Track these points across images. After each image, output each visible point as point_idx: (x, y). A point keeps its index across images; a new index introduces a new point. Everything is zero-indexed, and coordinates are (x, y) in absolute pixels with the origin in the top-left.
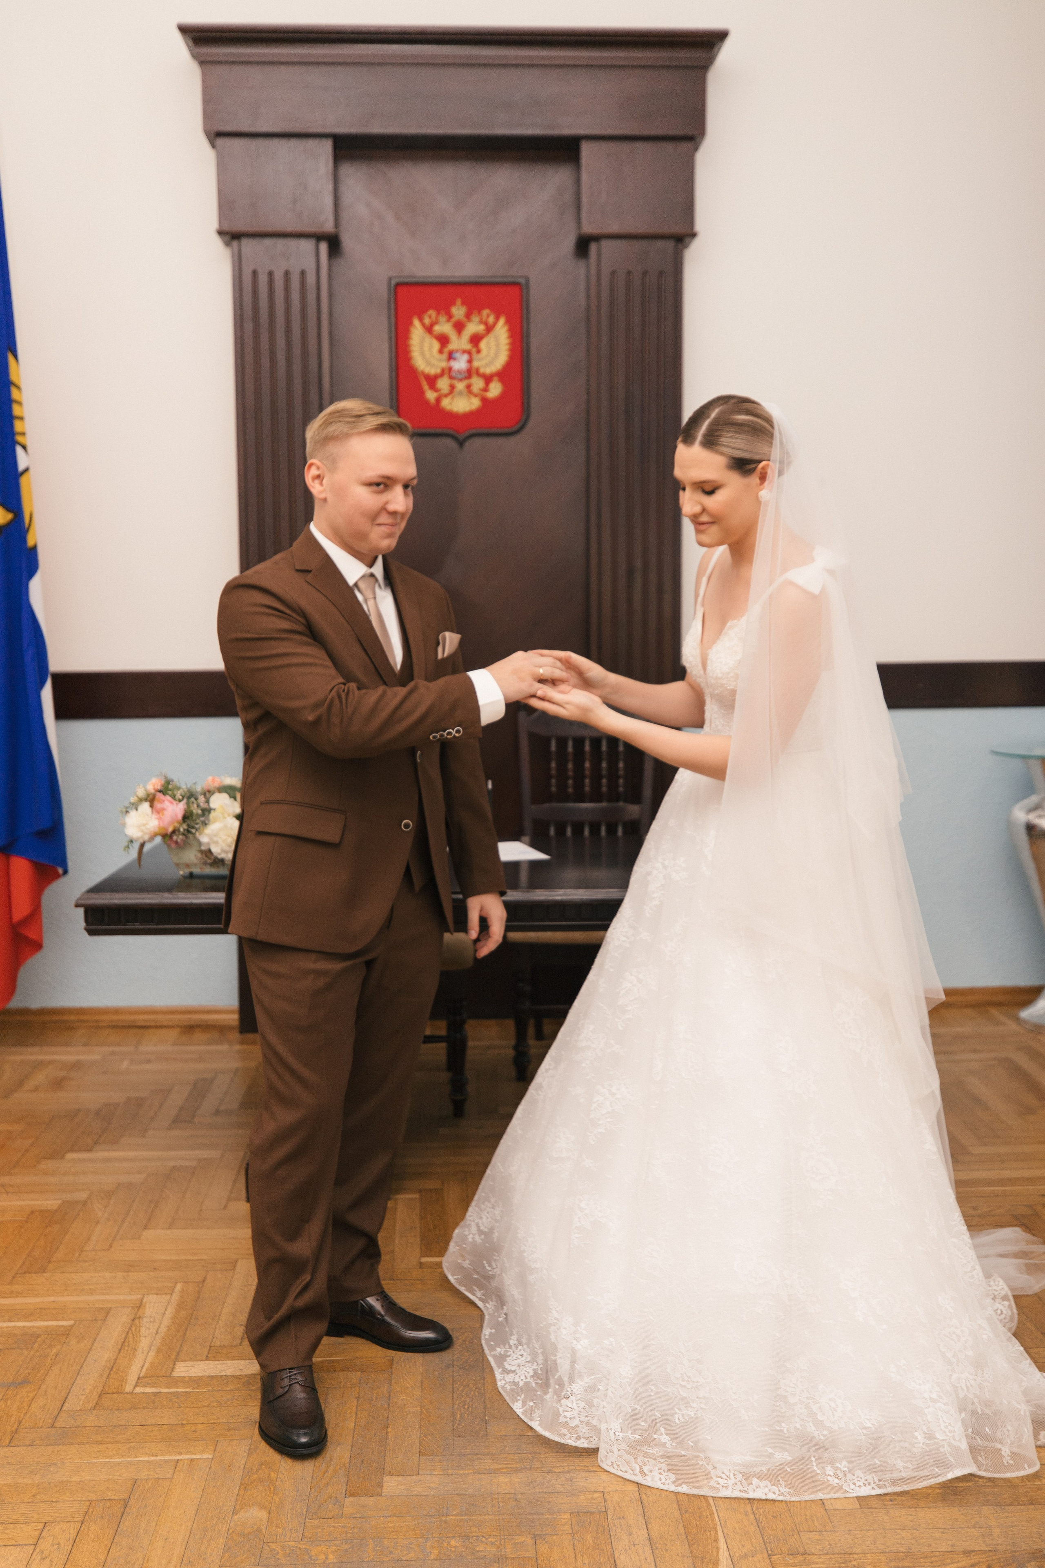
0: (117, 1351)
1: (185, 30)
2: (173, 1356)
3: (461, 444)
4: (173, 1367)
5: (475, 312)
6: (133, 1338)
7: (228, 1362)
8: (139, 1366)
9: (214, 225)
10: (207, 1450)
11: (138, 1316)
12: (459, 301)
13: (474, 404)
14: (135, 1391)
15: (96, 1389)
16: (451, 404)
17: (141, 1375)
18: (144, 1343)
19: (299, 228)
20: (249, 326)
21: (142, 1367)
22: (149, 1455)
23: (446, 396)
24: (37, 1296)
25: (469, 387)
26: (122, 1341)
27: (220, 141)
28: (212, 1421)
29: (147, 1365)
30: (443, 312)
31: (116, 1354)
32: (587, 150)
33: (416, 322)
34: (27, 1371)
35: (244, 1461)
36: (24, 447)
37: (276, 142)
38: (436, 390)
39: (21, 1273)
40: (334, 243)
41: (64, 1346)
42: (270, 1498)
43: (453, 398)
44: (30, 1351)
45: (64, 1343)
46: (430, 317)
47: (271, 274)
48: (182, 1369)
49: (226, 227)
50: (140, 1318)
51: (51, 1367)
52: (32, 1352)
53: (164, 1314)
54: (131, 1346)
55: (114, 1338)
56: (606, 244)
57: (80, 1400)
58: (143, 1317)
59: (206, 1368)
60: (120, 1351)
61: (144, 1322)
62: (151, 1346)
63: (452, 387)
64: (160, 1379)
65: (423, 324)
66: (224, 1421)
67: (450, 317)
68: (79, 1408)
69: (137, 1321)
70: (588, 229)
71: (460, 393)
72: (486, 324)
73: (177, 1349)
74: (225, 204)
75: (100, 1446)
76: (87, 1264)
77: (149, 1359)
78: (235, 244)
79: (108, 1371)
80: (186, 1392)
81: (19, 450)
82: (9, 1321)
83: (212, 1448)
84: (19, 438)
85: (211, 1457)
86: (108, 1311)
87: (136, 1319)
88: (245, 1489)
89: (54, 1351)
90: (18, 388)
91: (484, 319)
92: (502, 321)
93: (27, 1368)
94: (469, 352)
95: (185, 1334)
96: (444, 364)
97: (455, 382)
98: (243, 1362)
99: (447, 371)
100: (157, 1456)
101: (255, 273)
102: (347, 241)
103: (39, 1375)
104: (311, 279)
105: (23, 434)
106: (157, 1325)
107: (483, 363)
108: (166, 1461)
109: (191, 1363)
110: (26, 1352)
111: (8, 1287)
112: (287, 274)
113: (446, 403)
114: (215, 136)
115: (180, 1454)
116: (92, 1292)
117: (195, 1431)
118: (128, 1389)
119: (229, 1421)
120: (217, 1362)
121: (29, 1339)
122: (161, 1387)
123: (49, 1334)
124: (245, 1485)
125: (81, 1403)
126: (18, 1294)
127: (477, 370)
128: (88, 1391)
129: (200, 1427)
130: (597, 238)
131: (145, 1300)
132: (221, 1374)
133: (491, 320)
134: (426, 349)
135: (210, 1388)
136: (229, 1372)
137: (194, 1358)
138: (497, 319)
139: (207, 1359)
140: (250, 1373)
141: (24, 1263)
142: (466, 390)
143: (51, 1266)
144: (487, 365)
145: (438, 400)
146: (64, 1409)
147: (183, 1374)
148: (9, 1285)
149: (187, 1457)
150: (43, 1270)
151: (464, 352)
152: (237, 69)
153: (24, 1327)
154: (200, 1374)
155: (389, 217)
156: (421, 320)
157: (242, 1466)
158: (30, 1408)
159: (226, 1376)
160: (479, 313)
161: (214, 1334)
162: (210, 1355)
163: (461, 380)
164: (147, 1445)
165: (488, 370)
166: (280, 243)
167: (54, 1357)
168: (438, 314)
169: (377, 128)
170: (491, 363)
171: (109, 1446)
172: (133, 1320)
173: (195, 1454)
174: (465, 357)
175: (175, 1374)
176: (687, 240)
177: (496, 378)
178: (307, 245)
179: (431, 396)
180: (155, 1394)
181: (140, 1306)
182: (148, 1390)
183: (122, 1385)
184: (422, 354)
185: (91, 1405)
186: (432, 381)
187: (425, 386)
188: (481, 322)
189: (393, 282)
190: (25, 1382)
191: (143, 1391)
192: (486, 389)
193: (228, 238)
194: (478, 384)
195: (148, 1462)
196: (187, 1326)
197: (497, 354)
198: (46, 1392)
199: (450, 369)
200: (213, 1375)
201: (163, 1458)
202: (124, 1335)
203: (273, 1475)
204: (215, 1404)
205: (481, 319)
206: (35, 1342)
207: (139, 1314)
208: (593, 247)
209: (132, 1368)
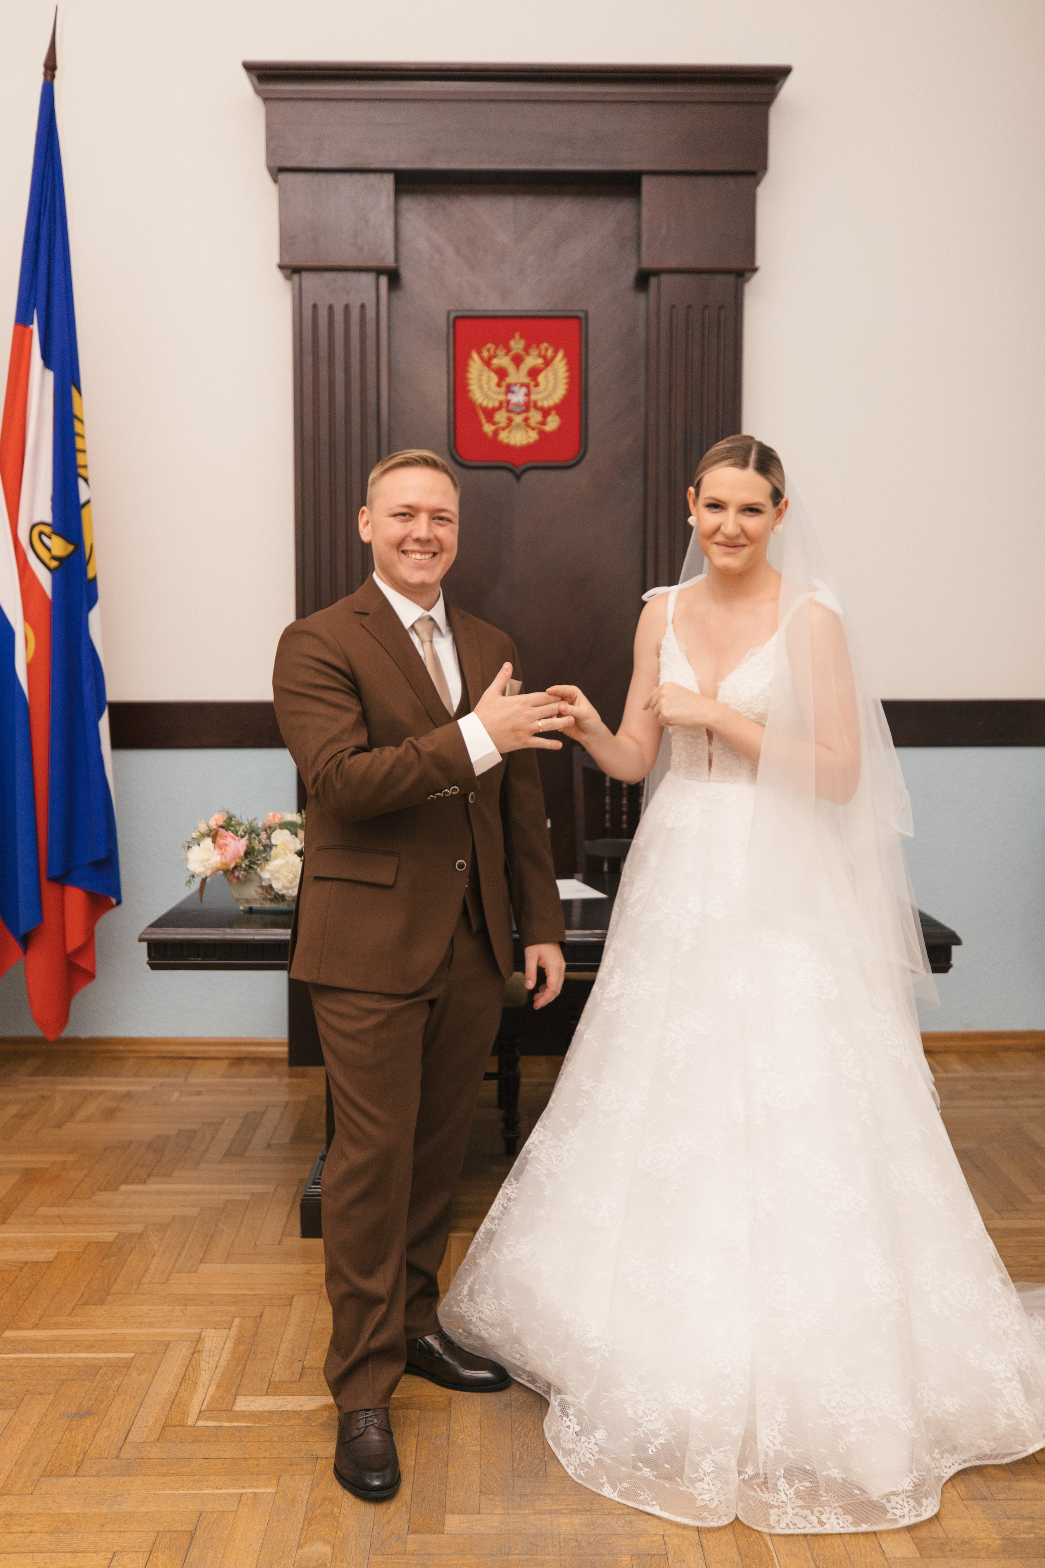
0: (178, 1384)
1: (249, 67)
2: (234, 1391)
3: (518, 477)
4: (234, 1402)
5: (534, 345)
6: (194, 1371)
7: (288, 1397)
8: (200, 1400)
9: (276, 260)
10: (270, 1484)
11: (197, 1349)
12: (517, 335)
13: (533, 436)
14: (197, 1425)
15: (158, 1422)
16: (508, 437)
17: (202, 1409)
18: (205, 1377)
19: (359, 263)
20: (308, 359)
21: (204, 1401)
22: (213, 1488)
23: (503, 429)
24: (97, 1327)
25: (526, 420)
26: (183, 1374)
27: (282, 177)
28: (274, 1456)
29: (208, 1399)
30: (501, 346)
31: (177, 1388)
32: (647, 184)
33: (475, 355)
34: (90, 1402)
35: (307, 1496)
36: (86, 480)
37: (338, 177)
38: (494, 424)
39: (80, 1305)
40: (394, 277)
41: (126, 1378)
42: (334, 1534)
43: (510, 432)
44: (92, 1382)
45: (126, 1375)
46: (488, 350)
47: (331, 307)
48: (243, 1404)
49: (288, 262)
50: (199, 1351)
51: (113, 1399)
52: (95, 1384)
53: (223, 1348)
54: (191, 1379)
55: (175, 1371)
56: (664, 278)
57: (144, 1432)
58: (202, 1351)
59: (266, 1403)
60: (181, 1384)
61: (204, 1356)
62: (212, 1380)
63: (510, 420)
64: (222, 1413)
65: (482, 359)
66: (286, 1455)
67: (508, 350)
68: (143, 1440)
69: (196, 1355)
70: (648, 263)
71: (518, 426)
72: (544, 357)
73: (237, 1383)
74: (287, 239)
75: (164, 1478)
76: (145, 1297)
77: (210, 1393)
78: (296, 277)
79: (170, 1404)
80: (248, 1427)
81: (81, 482)
82: (71, 1352)
83: (275, 1483)
84: (81, 471)
85: (274, 1491)
86: (168, 1344)
87: (195, 1352)
88: (309, 1523)
89: (116, 1382)
90: (81, 421)
91: (543, 352)
92: (560, 354)
93: (90, 1399)
94: (527, 386)
95: (245, 1368)
96: (502, 397)
97: (512, 415)
98: (302, 1398)
99: (505, 404)
100: (221, 1489)
101: (315, 306)
102: (407, 275)
103: (102, 1406)
104: (371, 313)
105: (85, 467)
106: (217, 1359)
107: (541, 396)
108: (230, 1495)
109: (252, 1397)
110: (89, 1384)
111: (69, 1318)
112: (347, 307)
113: (503, 436)
114: (278, 171)
115: (244, 1487)
116: (151, 1325)
117: (258, 1466)
118: (190, 1422)
119: (291, 1456)
120: (277, 1398)
121: (91, 1370)
122: (223, 1421)
123: (110, 1367)
124: (308, 1520)
125: (145, 1435)
126: (78, 1326)
127: (535, 403)
128: (151, 1424)
129: (262, 1461)
130: (657, 273)
131: (203, 1334)
132: (281, 1409)
133: (550, 353)
134: (484, 382)
135: (271, 1423)
136: (289, 1407)
137: (254, 1393)
138: (556, 352)
139: (267, 1394)
140: (310, 1409)
141: (83, 1295)
142: (523, 423)
143: (110, 1298)
144: (545, 398)
145: (496, 433)
146: (128, 1440)
147: (243, 1409)
148: (68, 1316)
149: (250, 1491)
150: (102, 1302)
151: (522, 385)
152: (299, 105)
153: (86, 1358)
154: (261, 1409)
155: (449, 251)
156: (479, 353)
157: (305, 1501)
158: (95, 1439)
159: (286, 1411)
160: (538, 347)
161: (273, 1370)
162: (269, 1390)
163: (518, 414)
164: (211, 1478)
165: (546, 404)
166: (341, 276)
167: (116, 1389)
168: (497, 347)
169: (439, 164)
170: (549, 396)
171: (174, 1478)
172: (193, 1354)
173: (259, 1488)
174: (524, 390)
175: (236, 1408)
176: (747, 275)
177: (553, 412)
178: (368, 279)
179: (488, 428)
180: (218, 1428)
181: (199, 1339)
182: (210, 1424)
183: (184, 1418)
184: (481, 387)
185: (154, 1437)
186: (490, 414)
187: (483, 420)
188: (540, 356)
189: (453, 315)
190: (89, 1413)
191: (205, 1425)
192: (544, 423)
193: (289, 272)
194: (535, 417)
195: (213, 1495)
196: (247, 1361)
197: (555, 387)
198: (110, 1424)
199: (508, 402)
200: (273, 1410)
201: (227, 1492)
202: (184, 1369)
203: (336, 1510)
204: (277, 1439)
205: (540, 352)
206: (97, 1374)
207: (198, 1348)
208: (653, 281)
209: (193, 1401)
